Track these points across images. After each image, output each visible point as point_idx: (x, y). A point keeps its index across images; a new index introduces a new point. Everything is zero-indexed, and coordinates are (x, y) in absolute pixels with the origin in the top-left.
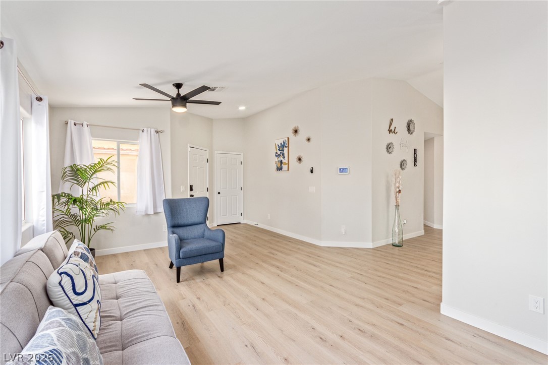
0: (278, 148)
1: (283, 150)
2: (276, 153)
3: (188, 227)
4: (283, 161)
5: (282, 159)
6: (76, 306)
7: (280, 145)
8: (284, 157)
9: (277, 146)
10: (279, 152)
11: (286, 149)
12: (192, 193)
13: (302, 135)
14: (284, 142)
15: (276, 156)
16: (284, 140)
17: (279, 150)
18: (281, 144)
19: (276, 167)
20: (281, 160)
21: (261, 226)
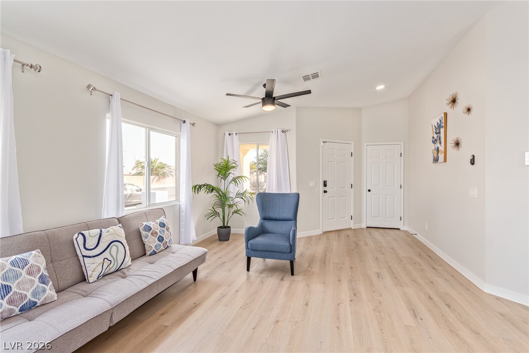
0: (434, 130)
1: (439, 133)
2: (433, 137)
3: (279, 222)
4: (440, 149)
5: (438, 145)
6: (84, 256)
7: (436, 126)
8: (440, 143)
9: (434, 128)
10: (435, 136)
11: (442, 130)
12: (326, 189)
13: (461, 105)
14: (440, 121)
15: (433, 141)
16: (440, 117)
17: (436, 133)
18: (438, 123)
19: (433, 158)
20: (438, 147)
21: (419, 237)
